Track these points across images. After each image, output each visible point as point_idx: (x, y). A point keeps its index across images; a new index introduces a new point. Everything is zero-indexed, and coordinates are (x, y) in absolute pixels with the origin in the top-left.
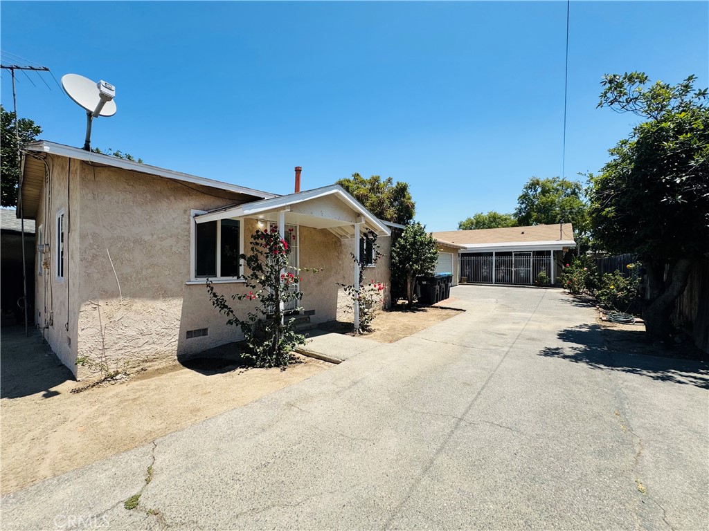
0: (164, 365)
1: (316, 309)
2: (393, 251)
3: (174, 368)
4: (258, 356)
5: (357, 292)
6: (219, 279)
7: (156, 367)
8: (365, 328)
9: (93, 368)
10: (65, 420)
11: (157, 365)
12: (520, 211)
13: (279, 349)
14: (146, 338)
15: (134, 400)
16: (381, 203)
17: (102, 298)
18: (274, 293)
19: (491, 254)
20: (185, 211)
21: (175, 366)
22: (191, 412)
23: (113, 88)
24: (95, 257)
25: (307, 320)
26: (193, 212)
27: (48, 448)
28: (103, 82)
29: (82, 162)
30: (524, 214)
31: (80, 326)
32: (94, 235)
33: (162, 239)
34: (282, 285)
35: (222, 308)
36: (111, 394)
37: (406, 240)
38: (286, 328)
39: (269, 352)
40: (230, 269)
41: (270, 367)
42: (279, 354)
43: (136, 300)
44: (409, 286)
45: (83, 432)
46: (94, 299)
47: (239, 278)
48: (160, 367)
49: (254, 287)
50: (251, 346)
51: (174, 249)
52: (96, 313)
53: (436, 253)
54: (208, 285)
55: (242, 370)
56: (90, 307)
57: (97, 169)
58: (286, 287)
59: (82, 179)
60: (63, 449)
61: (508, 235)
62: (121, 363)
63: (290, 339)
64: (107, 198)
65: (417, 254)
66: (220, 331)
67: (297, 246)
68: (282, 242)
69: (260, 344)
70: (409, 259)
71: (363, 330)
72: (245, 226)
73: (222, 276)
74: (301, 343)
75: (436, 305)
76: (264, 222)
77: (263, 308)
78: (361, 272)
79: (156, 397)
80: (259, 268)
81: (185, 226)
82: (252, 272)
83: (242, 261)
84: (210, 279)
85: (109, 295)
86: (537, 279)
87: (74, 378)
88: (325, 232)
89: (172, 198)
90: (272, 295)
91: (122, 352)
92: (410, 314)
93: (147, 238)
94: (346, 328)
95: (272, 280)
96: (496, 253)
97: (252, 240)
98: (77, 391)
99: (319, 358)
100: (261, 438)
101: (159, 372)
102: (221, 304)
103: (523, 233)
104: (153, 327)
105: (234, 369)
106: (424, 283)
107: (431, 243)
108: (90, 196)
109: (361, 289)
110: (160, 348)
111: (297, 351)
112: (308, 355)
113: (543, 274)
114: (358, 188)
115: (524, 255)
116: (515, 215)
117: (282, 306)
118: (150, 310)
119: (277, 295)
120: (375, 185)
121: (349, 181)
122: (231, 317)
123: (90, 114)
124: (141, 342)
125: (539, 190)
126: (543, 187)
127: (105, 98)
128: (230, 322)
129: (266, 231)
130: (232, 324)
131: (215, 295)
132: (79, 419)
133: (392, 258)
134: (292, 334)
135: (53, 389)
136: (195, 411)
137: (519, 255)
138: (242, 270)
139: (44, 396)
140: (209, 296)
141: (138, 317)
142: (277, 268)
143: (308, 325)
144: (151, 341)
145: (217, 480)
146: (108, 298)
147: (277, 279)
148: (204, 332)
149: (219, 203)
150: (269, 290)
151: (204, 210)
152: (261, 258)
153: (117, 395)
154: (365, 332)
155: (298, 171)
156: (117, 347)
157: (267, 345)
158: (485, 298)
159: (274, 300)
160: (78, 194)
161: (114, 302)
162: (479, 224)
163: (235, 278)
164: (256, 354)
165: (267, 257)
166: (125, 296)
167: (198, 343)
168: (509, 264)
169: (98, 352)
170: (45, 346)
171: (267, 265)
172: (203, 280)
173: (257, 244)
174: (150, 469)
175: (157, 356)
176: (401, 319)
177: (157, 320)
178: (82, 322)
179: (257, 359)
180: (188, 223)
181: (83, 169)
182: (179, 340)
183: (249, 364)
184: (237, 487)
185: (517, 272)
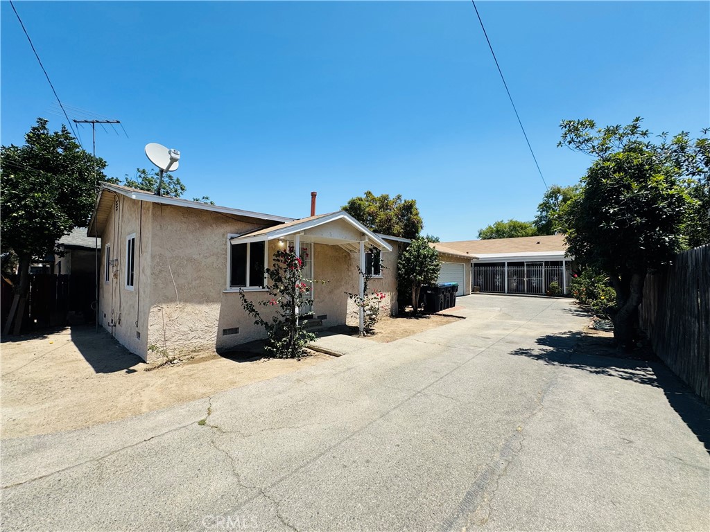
0: (206, 355)
1: (328, 314)
2: (400, 263)
3: (214, 358)
4: (278, 349)
5: (361, 299)
6: (248, 288)
7: (201, 356)
8: (368, 331)
9: (159, 354)
10: (147, 385)
11: (201, 354)
12: (541, 219)
13: (294, 344)
14: (194, 334)
15: (190, 376)
16: (389, 220)
17: (165, 303)
18: (291, 300)
19: (503, 264)
20: (223, 235)
21: (215, 356)
22: (230, 384)
23: (179, 153)
24: (160, 271)
25: (320, 323)
26: (229, 236)
27: (143, 399)
28: (173, 150)
29: (154, 203)
30: (544, 222)
31: (150, 323)
32: (160, 256)
33: (206, 257)
34: (297, 294)
35: (251, 312)
36: (172, 372)
37: (410, 253)
38: (300, 328)
39: (286, 346)
40: (257, 280)
41: (287, 358)
42: (294, 349)
43: (188, 304)
44: (414, 295)
45: (162, 392)
46: (159, 303)
47: (263, 288)
48: (204, 356)
49: (275, 295)
50: (273, 341)
51: (215, 265)
52: (160, 314)
53: (438, 265)
54: (241, 293)
55: (265, 360)
56: (156, 309)
57: (163, 207)
58: (300, 295)
59: (153, 215)
60: (151, 400)
61: (523, 245)
62: (176, 352)
63: (303, 336)
64: (169, 228)
65: (421, 267)
66: (249, 330)
67: (312, 260)
68: (297, 260)
69: (279, 340)
70: (413, 270)
71: (367, 333)
72: (269, 245)
73: (250, 285)
74: (311, 340)
75: (440, 312)
76: (284, 241)
77: (282, 312)
78: (365, 283)
79: (205, 374)
80: (280, 280)
81: (223, 247)
82: (273, 283)
83: (266, 275)
84: (242, 288)
85: (170, 300)
86: (549, 289)
87: (144, 362)
88: (336, 248)
89: (214, 225)
90: (290, 302)
91: (177, 343)
92: (413, 320)
93: (195, 257)
94: (353, 331)
95: (290, 290)
96: (508, 263)
97: (274, 257)
98: (148, 370)
99: (326, 353)
100: (278, 397)
101: (204, 359)
102: (251, 309)
103: (538, 243)
104: (198, 325)
105: (259, 359)
106: (429, 292)
107: (435, 256)
108: (158, 227)
109: (366, 297)
110: (204, 342)
111: (308, 347)
112: (317, 350)
113: (555, 284)
114: (370, 205)
115: (536, 265)
116: (536, 223)
117: (297, 310)
118: (197, 312)
119: (293, 301)
120: (384, 203)
121: (360, 199)
122: (258, 319)
123: (162, 171)
124: (190, 336)
125: (561, 198)
126: (565, 195)
127: (173, 160)
128: (256, 322)
129: (285, 251)
130: (258, 324)
131: (246, 302)
132: (156, 385)
133: (399, 269)
134: (305, 332)
135: (132, 368)
136: (233, 383)
137: (533, 265)
138: (266, 281)
139: (127, 372)
140: (241, 301)
141: (189, 317)
142: (293, 279)
143: (320, 327)
144: (197, 336)
145: (250, 416)
146: (168, 302)
147: (294, 289)
148: (235, 331)
149: (249, 227)
150: (288, 298)
151: (237, 233)
152: (281, 272)
153: (177, 373)
154: (369, 335)
155: (314, 195)
156: (174, 339)
157: (285, 341)
158: (491, 307)
159: (291, 305)
160: (150, 226)
161: (173, 305)
162: (499, 233)
163: (261, 287)
164: (276, 347)
165: (285, 271)
166: (180, 301)
167: (231, 339)
168: (521, 274)
169: (161, 343)
170: (112, 340)
171: (285, 278)
172: (236, 289)
173: (278, 260)
174: (209, 409)
175: (202, 348)
176: (403, 325)
177: (202, 320)
178: (151, 320)
179: (277, 351)
180: (226, 244)
181: (154, 208)
182: (217, 336)
183: (270, 355)
184: (262, 419)
185: (529, 282)
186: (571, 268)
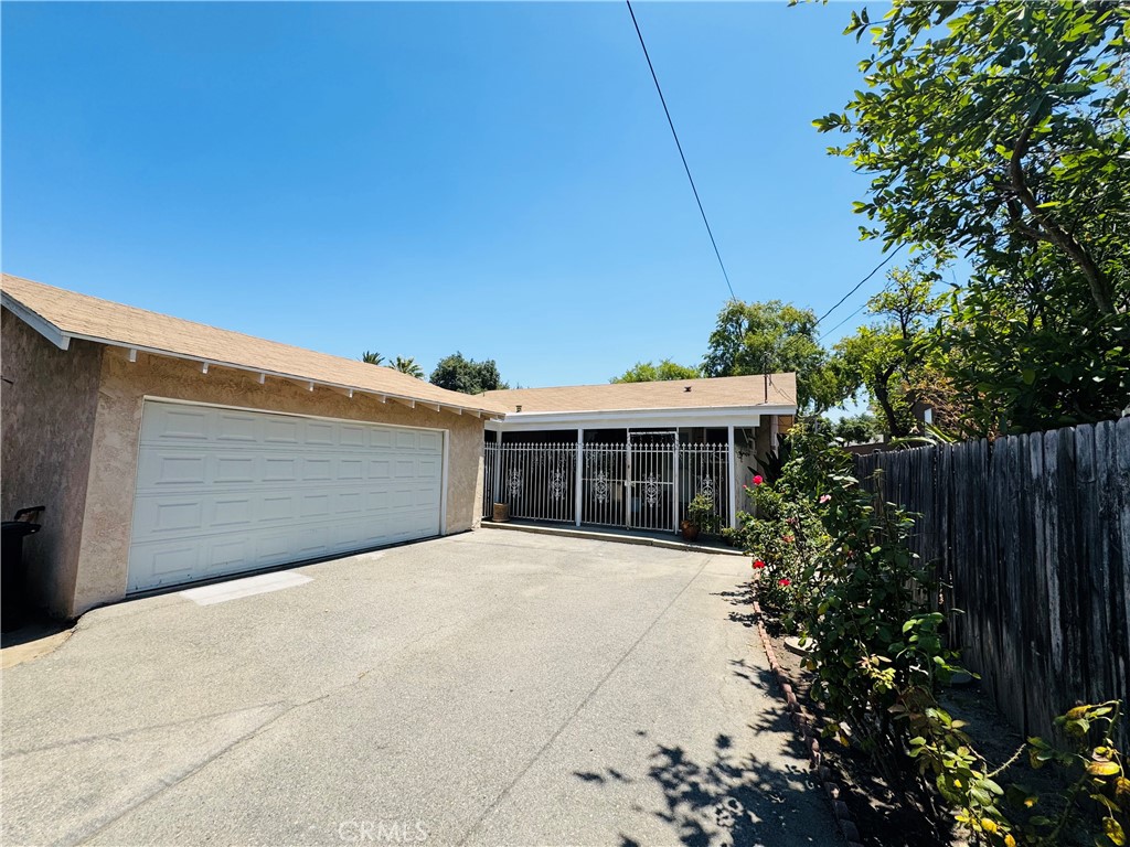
12: (713, 360)
30: (719, 368)
61: (655, 395)
86: (689, 516)
103: (688, 390)
113: (706, 500)
115: (657, 439)
125: (745, 324)
126: (752, 318)
168: (618, 467)
185: (636, 491)
186: (754, 451)
